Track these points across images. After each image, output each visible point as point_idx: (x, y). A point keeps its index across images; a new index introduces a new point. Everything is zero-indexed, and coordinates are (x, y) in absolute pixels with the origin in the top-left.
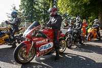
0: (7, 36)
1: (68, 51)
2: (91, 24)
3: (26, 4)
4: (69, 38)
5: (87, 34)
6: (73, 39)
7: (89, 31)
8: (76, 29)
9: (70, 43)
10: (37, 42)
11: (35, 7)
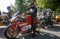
0: (4, 21)
1: (42, 30)
2: (58, 13)
3: (18, 2)
4: (43, 22)
5: (55, 19)
6: (45, 23)
7: (56, 17)
8: (48, 17)
9: (43, 25)
10: (20, 25)
11: (24, 4)
